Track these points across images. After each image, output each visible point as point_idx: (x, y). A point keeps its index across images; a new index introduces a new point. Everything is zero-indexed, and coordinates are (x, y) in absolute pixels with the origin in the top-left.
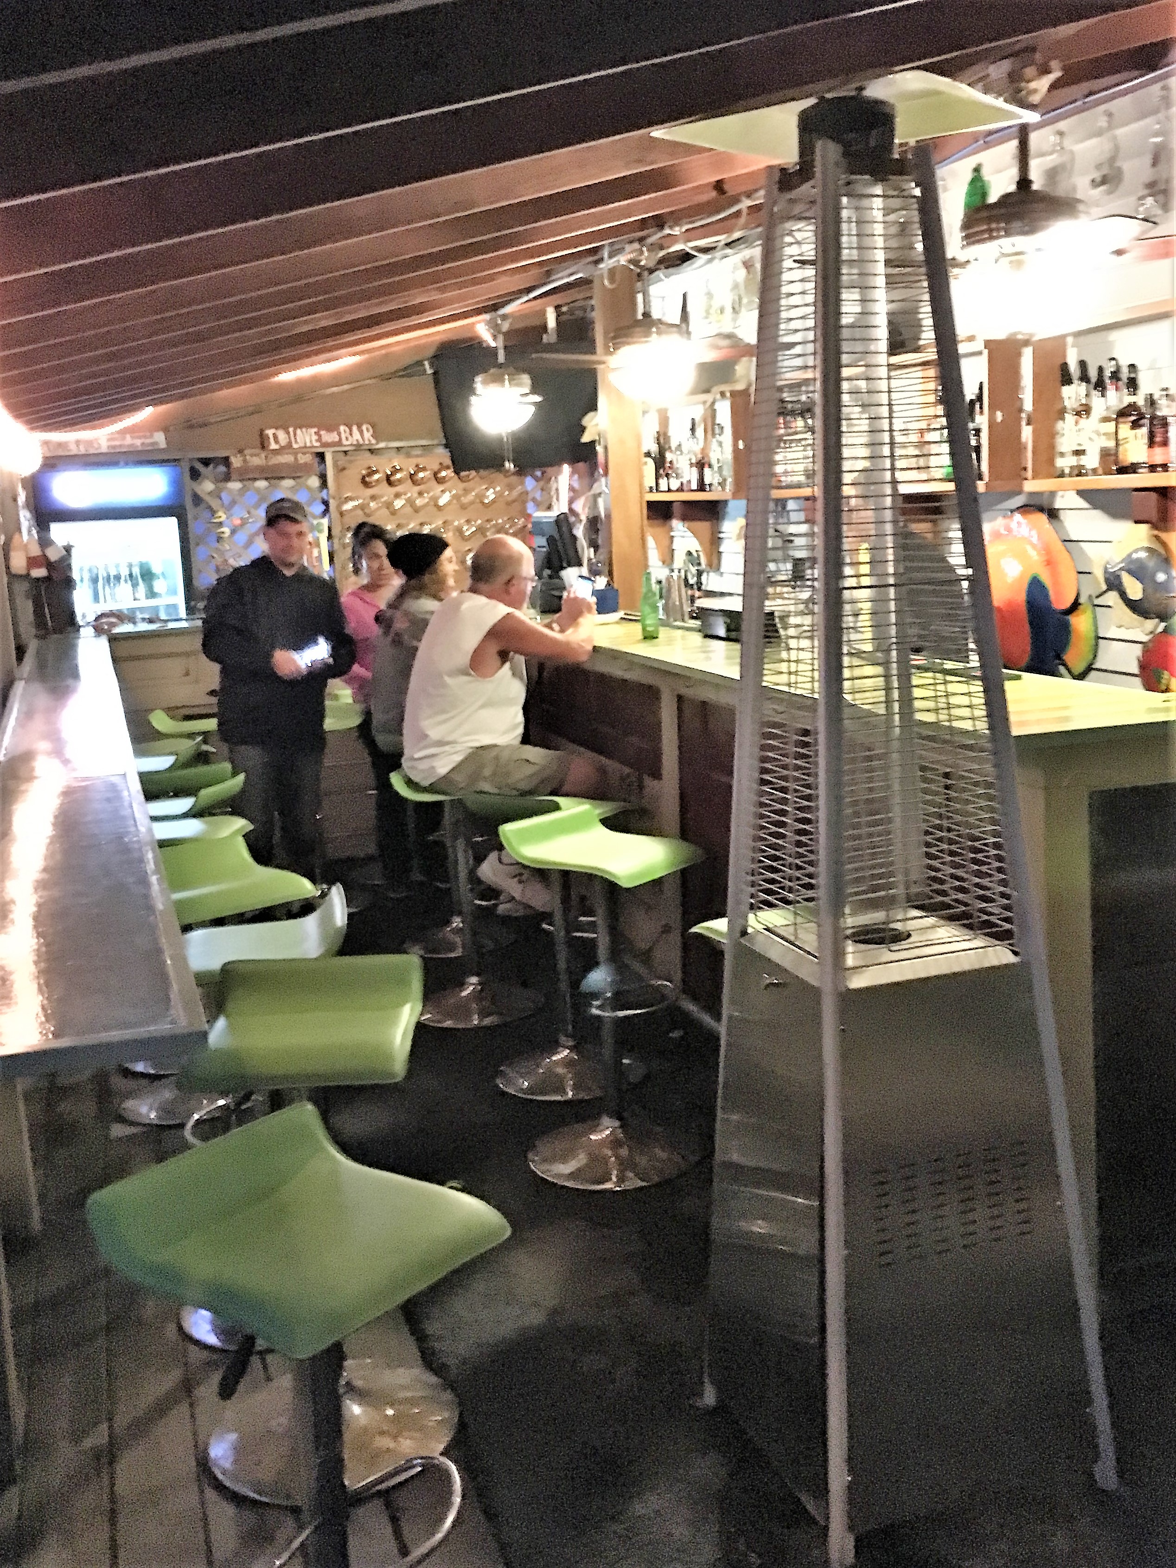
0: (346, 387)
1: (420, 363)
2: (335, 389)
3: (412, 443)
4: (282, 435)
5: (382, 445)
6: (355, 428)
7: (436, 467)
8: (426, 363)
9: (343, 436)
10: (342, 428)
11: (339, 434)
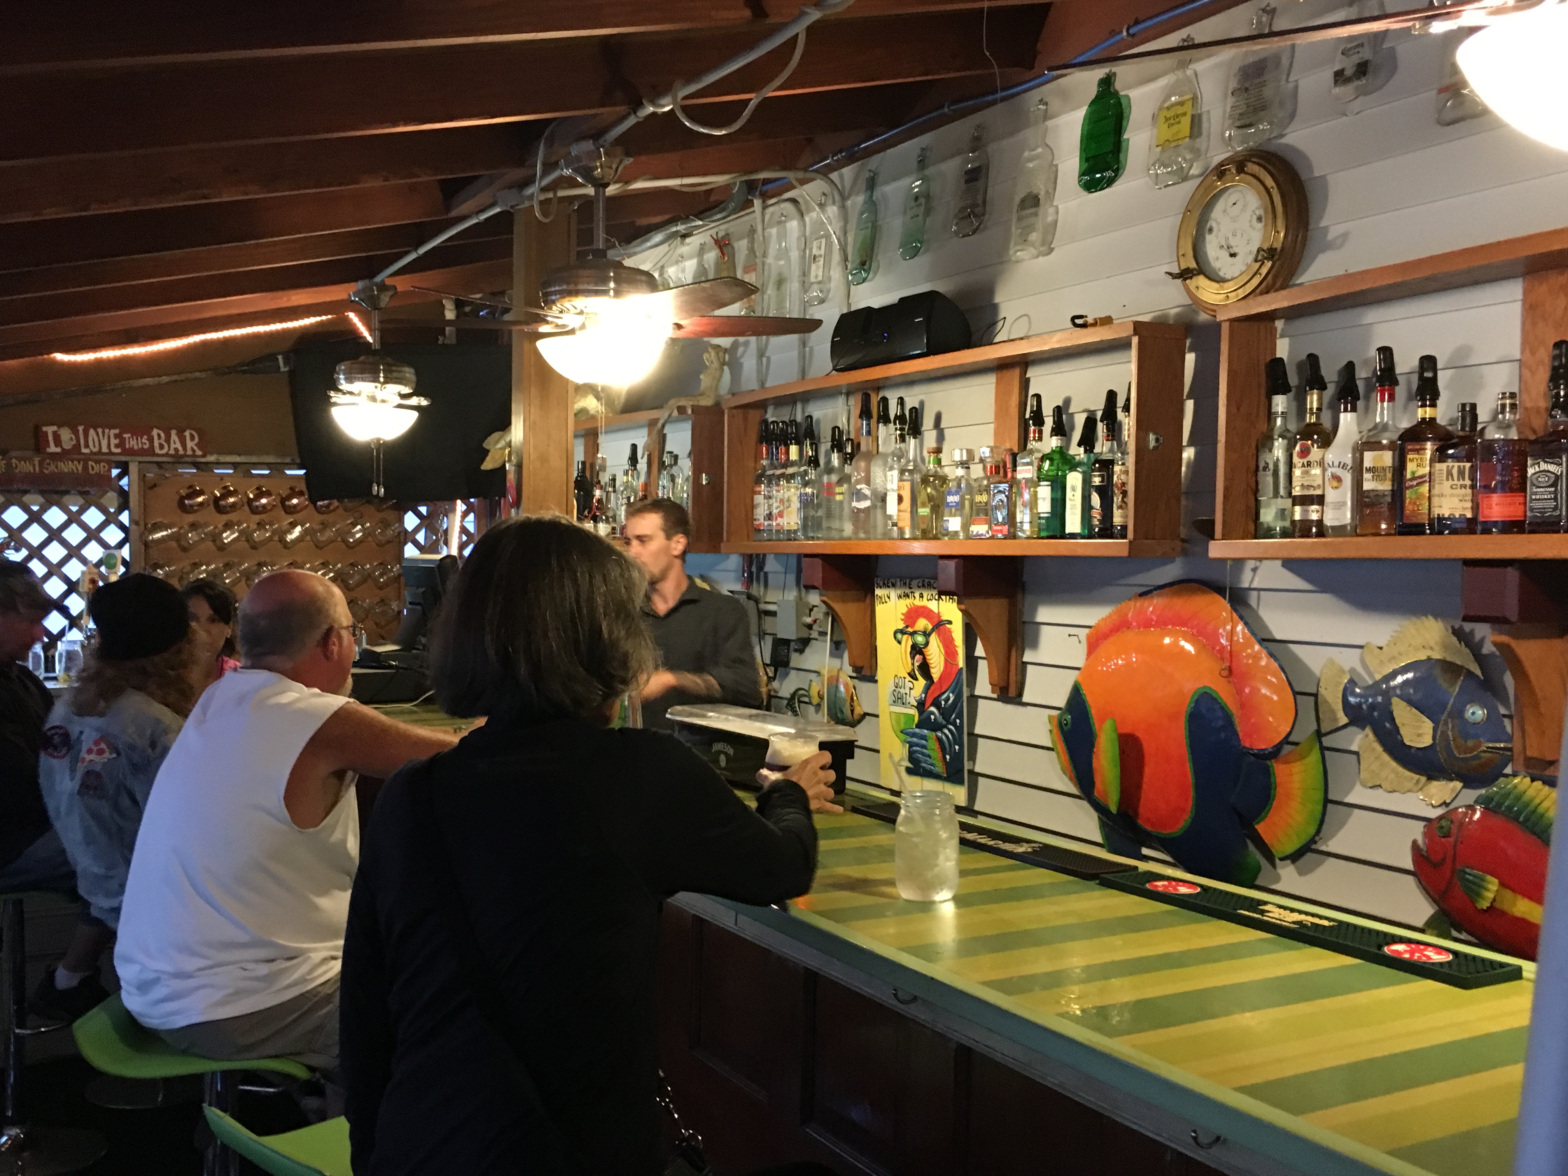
0: (165, 379)
1: (273, 357)
2: (149, 381)
3: (254, 459)
4: (66, 434)
5: (211, 458)
6: (173, 433)
7: (285, 493)
8: (280, 358)
9: (156, 444)
10: (155, 432)
11: (151, 440)
